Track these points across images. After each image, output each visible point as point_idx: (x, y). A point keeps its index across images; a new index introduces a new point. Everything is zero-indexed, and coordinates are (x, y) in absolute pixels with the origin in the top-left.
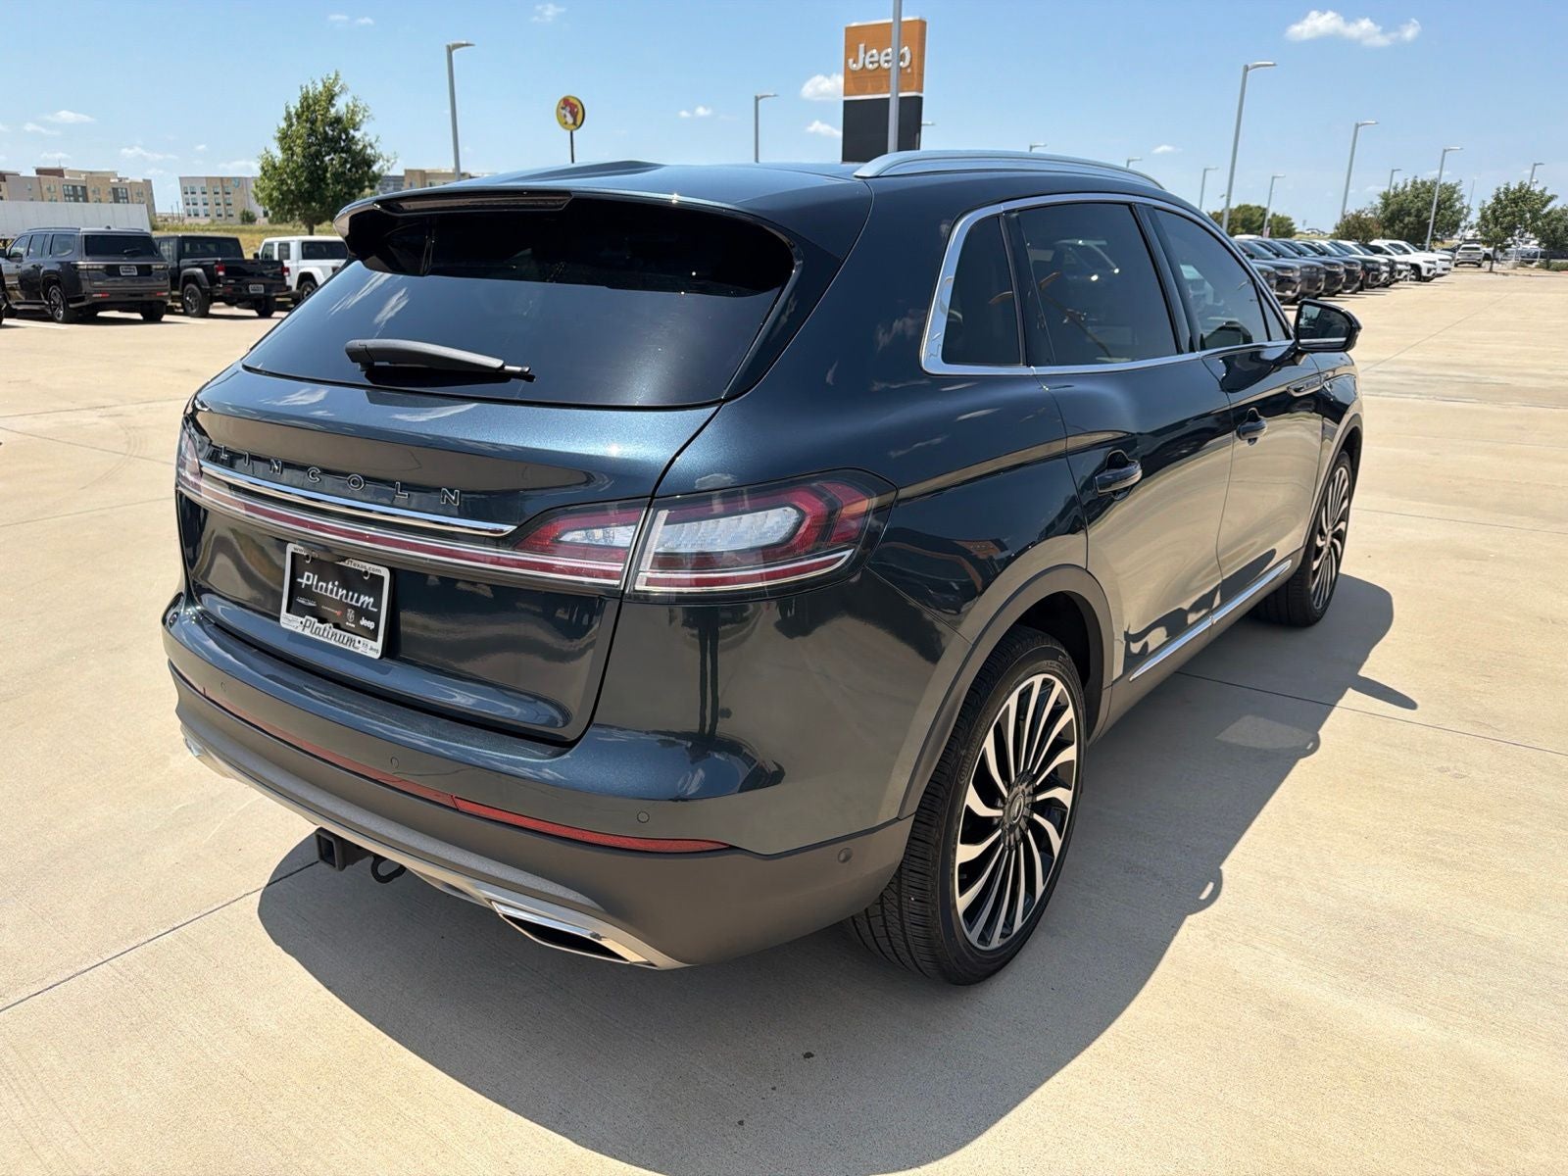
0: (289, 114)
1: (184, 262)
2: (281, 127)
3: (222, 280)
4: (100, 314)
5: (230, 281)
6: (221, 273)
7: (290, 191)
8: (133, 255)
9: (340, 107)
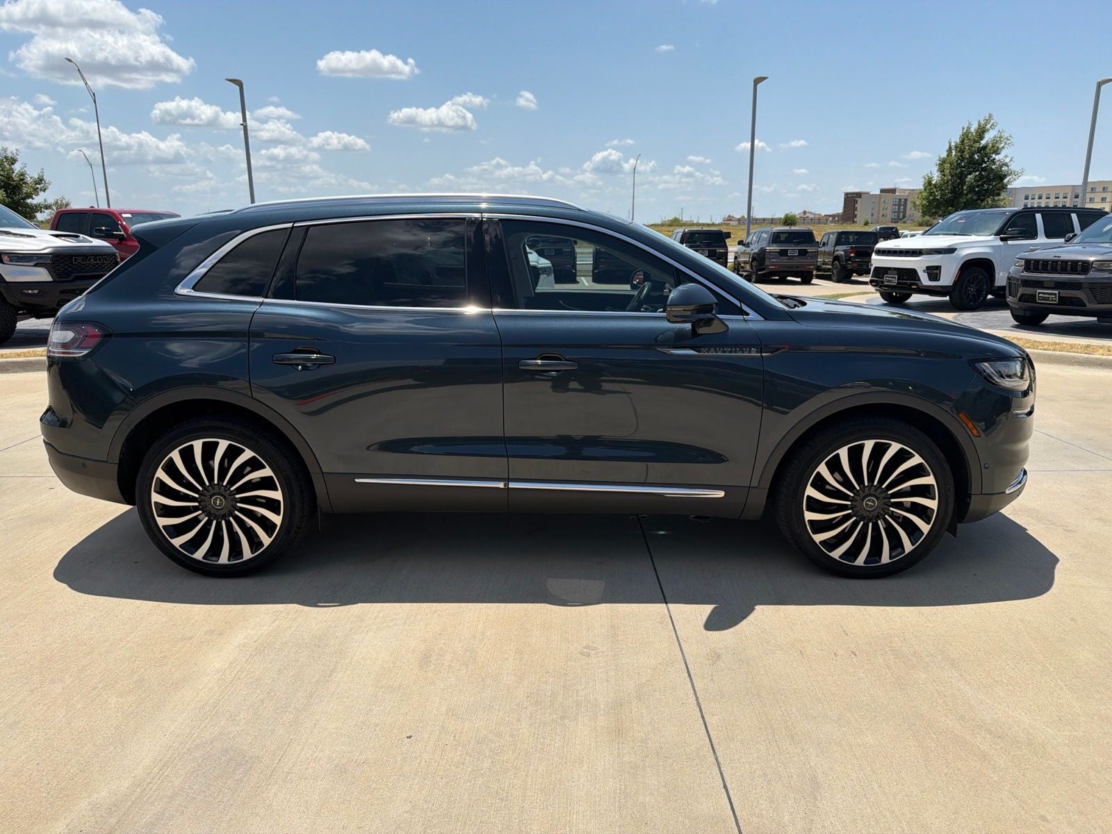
0: (950, 147)
1: (837, 248)
2: (942, 157)
3: (852, 260)
4: (789, 278)
5: (857, 260)
6: (852, 255)
7: (935, 199)
8: (798, 243)
9: (988, 137)
